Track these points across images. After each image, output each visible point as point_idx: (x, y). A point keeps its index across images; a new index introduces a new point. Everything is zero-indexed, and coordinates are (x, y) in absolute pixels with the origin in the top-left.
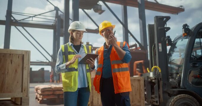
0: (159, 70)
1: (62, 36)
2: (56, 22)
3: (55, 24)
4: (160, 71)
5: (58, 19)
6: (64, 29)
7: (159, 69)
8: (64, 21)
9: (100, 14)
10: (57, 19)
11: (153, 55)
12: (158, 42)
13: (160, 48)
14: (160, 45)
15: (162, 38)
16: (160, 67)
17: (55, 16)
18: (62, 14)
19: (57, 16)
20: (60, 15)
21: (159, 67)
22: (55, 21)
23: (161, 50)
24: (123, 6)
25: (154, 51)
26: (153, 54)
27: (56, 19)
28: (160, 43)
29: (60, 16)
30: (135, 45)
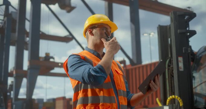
0: (179, 103)
1: (13, 45)
2: (5, 23)
3: (3, 26)
4: (181, 104)
5: (8, 19)
6: (17, 34)
7: (180, 101)
8: (18, 21)
9: (69, 12)
10: (6, 18)
11: (169, 77)
12: (178, 55)
13: (181, 65)
14: (180, 59)
15: (184, 48)
16: (181, 98)
17: (3, 13)
18: (14, 10)
19: (7, 14)
20: (12, 12)
21: (179, 98)
22: (3, 22)
23: (183, 68)
24: (107, 3)
25: (168, 69)
26: (168, 75)
27: (4, 17)
28: (180, 56)
29: (11, 14)
30: (123, 62)
